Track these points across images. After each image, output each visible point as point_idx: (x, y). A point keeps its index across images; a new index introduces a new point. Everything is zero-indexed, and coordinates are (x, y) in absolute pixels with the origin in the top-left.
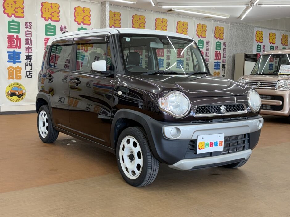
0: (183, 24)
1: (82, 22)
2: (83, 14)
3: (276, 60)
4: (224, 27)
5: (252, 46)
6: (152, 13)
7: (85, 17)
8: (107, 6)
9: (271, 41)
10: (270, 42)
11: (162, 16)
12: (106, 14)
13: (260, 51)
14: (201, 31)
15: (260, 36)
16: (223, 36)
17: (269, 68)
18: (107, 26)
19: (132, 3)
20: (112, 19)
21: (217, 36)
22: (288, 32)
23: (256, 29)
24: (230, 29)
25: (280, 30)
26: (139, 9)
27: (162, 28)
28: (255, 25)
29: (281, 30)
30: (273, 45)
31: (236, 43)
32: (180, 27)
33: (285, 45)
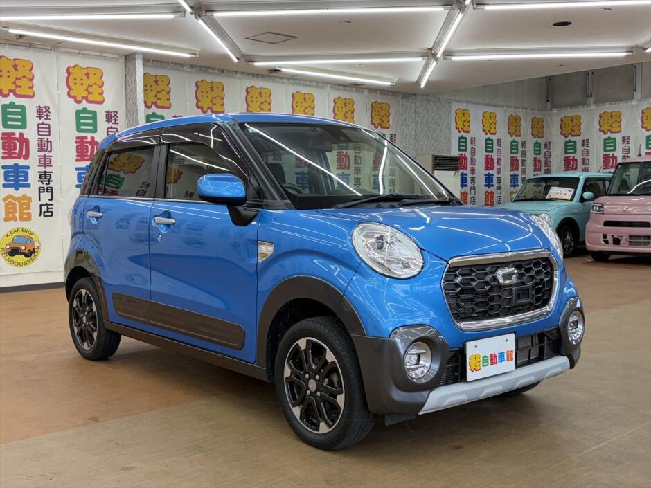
0: (305, 99)
1: (83, 97)
2: (86, 82)
3: (498, 167)
4: (389, 103)
5: (449, 139)
6: (238, 76)
7: (91, 86)
8: (139, 64)
9: (487, 128)
10: (484, 131)
11: (259, 84)
12: (135, 80)
13: (465, 150)
14: (344, 112)
15: (464, 119)
16: (388, 122)
17: (486, 182)
18: (140, 103)
19: (189, 56)
20: (152, 91)
21: (376, 121)
22: (521, 110)
23: (455, 106)
24: (402, 106)
25: (503, 106)
26: (208, 68)
27: (260, 106)
28: (454, 98)
29: (507, 106)
30: (492, 137)
31: (416, 135)
32: (299, 105)
33: (516, 136)
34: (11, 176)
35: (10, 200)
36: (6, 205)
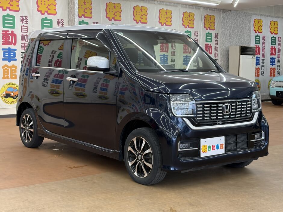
0: (166, 13)
1: (45, 12)
2: (47, 3)
3: (279, 53)
5: (250, 37)
7: (50, 5)
9: (272, 31)
11: (141, 4)
12: (74, 2)
13: (259, 43)
14: (188, 20)
15: (259, 25)
16: (214, 26)
21: (207, 26)
23: (254, 17)
24: (222, 17)
27: (141, 17)
28: (253, 13)
30: (275, 36)
31: (230, 34)
32: (163, 16)
34: (7, 54)
35: (6, 67)
36: (4, 70)
